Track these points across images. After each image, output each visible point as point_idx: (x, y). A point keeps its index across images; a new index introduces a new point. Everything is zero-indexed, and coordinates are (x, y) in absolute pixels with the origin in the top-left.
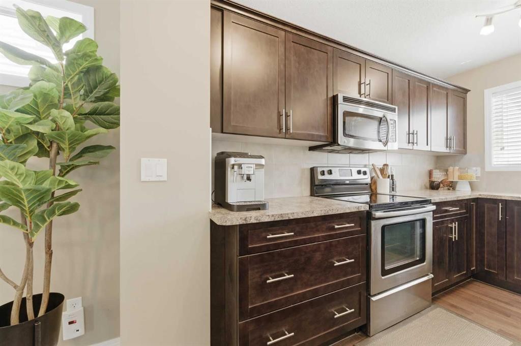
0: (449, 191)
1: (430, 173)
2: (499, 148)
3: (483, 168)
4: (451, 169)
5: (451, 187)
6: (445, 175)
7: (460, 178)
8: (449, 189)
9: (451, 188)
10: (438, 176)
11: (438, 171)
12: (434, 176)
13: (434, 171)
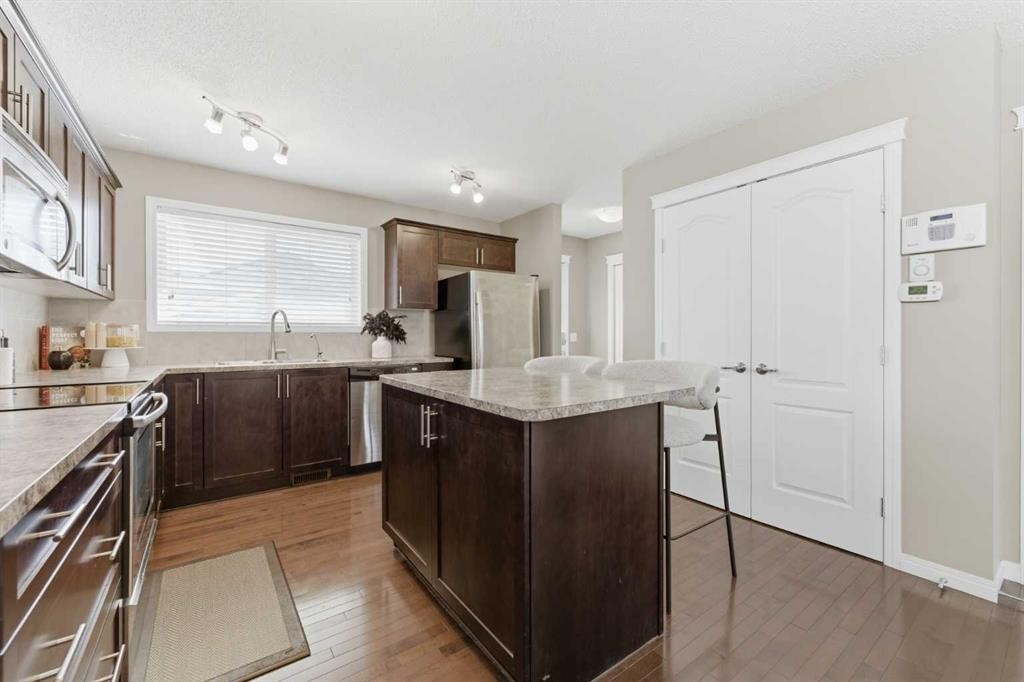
0: (83, 370)
1: (43, 336)
2: (166, 296)
3: (143, 327)
4: (92, 326)
5: (87, 361)
6: (75, 338)
7: (111, 343)
8: (83, 367)
9: (87, 365)
10: (61, 340)
11: (61, 329)
12: (52, 341)
13: (52, 329)
